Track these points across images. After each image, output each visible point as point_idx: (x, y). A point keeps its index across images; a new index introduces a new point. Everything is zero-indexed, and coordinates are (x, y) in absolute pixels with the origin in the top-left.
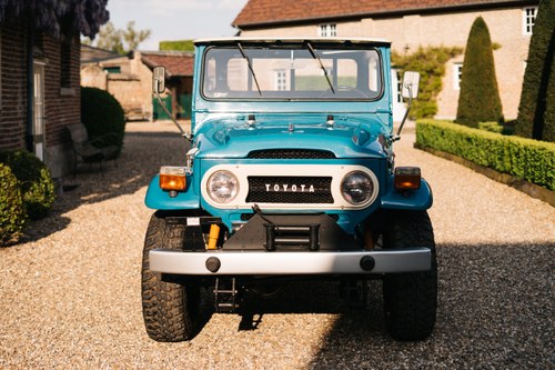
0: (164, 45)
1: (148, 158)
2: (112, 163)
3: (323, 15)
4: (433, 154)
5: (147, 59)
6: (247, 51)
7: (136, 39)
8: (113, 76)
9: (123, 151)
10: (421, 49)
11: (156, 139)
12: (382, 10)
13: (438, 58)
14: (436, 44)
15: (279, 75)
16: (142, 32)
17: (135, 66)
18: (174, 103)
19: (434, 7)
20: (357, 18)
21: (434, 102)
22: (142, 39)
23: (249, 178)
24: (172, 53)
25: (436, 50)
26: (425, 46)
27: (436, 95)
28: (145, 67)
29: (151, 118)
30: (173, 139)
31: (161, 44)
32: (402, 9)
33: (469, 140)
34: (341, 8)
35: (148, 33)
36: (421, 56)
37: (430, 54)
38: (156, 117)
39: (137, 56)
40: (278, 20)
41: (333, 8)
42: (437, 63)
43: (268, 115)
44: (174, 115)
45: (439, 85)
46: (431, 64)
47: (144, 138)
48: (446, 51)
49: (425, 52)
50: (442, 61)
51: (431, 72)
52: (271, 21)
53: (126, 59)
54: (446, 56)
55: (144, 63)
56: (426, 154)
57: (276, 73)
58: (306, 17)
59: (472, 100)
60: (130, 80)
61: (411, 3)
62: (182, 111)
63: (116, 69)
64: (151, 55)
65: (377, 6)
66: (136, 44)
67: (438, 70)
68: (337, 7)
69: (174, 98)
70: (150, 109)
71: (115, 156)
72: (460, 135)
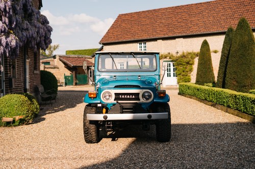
0: (68, 52)
1: (68, 99)
2: (54, 101)
3: (140, 38)
4: (185, 96)
5: (62, 58)
6: (113, 56)
7: (52, 49)
8: (47, 66)
9: (57, 97)
10: (183, 53)
11: (68, 93)
12: (166, 36)
13: (192, 57)
14: (190, 51)
15: (121, 65)
16: (55, 46)
17: (57, 62)
18: (74, 78)
19: (189, 34)
20: (155, 40)
21: (189, 76)
22: (55, 49)
23: (115, 94)
24: (73, 56)
25: (190, 53)
26: (185, 51)
27: (190, 73)
28: (61, 62)
29: (64, 85)
30: (76, 93)
31: (67, 52)
32: (175, 35)
33: (198, 90)
34: (148, 35)
35: (58, 46)
36: (183, 56)
37: (187, 55)
38: (66, 84)
39: (57, 58)
40: (120, 41)
41: (144, 35)
42: (190, 59)
43: (120, 76)
44: (74, 84)
45: (192, 69)
46: (188, 60)
47: (64, 93)
48: (194, 54)
49: (185, 54)
50: (193, 58)
51: (188, 63)
52: (117, 41)
53: (52, 59)
54: (194, 56)
55: (60, 60)
56: (183, 97)
57: (119, 65)
58: (132, 39)
59: (202, 74)
60: (54, 68)
61: (179, 33)
62: (77, 82)
63: (48, 63)
64: (63, 57)
65: (164, 34)
66: (52, 51)
67: (191, 62)
68: (147, 35)
69: (74, 75)
70: (64, 81)
71: (54, 99)
72: (195, 88)
